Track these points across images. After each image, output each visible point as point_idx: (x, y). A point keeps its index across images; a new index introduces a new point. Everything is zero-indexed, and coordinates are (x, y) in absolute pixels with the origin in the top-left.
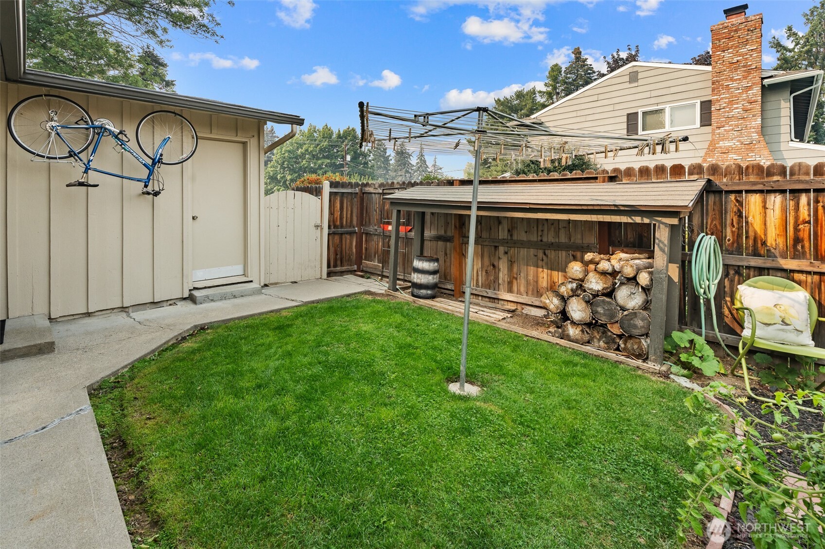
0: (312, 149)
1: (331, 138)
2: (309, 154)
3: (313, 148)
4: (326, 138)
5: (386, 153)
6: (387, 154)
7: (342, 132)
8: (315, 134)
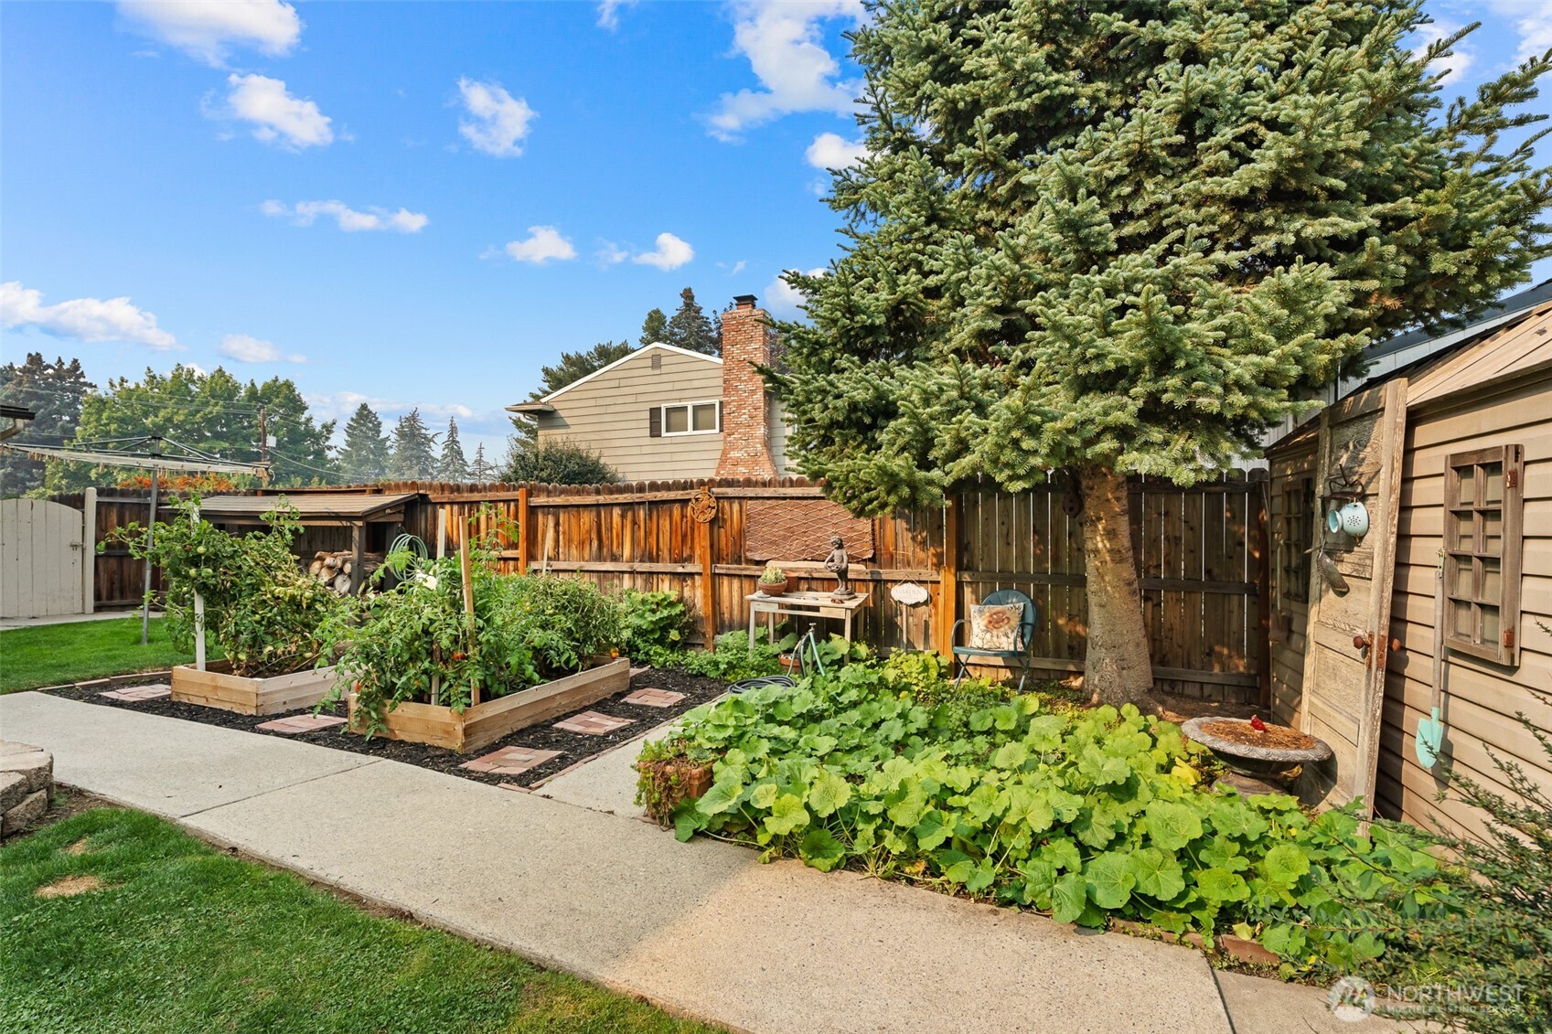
0: (182, 418)
1: (231, 397)
2: (176, 427)
3: (187, 415)
4: (220, 396)
5: (378, 432)
6: (382, 436)
7: (259, 386)
8: (193, 388)
